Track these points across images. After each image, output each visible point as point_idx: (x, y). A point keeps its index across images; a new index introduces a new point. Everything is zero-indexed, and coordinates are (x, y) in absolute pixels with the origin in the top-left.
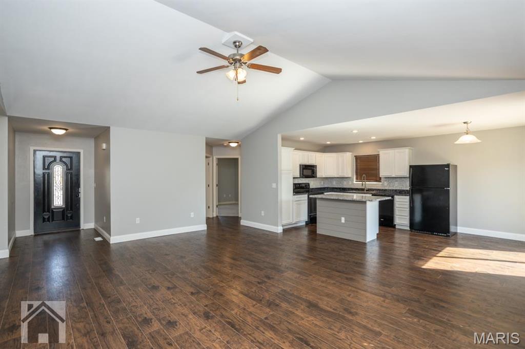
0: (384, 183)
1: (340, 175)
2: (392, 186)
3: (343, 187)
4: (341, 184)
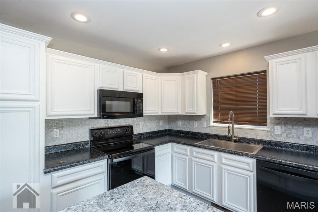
1: (187, 111)
2: (295, 136)
3: (192, 131)
4: (189, 125)
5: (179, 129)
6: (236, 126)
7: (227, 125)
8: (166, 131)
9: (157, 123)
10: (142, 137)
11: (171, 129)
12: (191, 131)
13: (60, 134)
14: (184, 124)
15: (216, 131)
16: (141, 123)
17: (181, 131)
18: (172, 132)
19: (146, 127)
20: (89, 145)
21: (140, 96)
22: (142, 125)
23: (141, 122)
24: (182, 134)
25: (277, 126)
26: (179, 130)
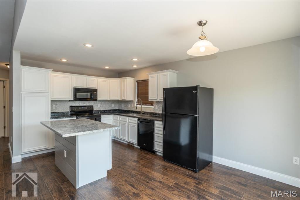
0: (155, 107)
3: (128, 110)
4: (127, 106)
5: (122, 109)
6: (142, 106)
8: (116, 110)
10: (99, 112)
11: (119, 109)
13: (56, 108)
18: (119, 111)
19: (102, 107)
20: (69, 114)
21: (96, 90)
22: (100, 106)
23: (99, 104)
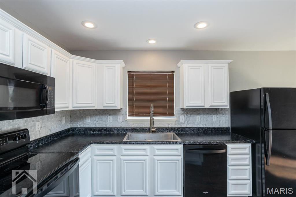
1: (105, 105)
2: (192, 122)
3: (106, 127)
4: (101, 120)
7: (149, 118)
8: (68, 130)
9: (59, 120)
10: (40, 144)
11: (76, 127)
12: (104, 126)
14: (95, 120)
15: (134, 124)
16: (37, 123)
17: (91, 128)
18: (77, 131)
19: (45, 128)
22: (40, 126)
24: (92, 132)
25: (182, 116)
26: (87, 127)
